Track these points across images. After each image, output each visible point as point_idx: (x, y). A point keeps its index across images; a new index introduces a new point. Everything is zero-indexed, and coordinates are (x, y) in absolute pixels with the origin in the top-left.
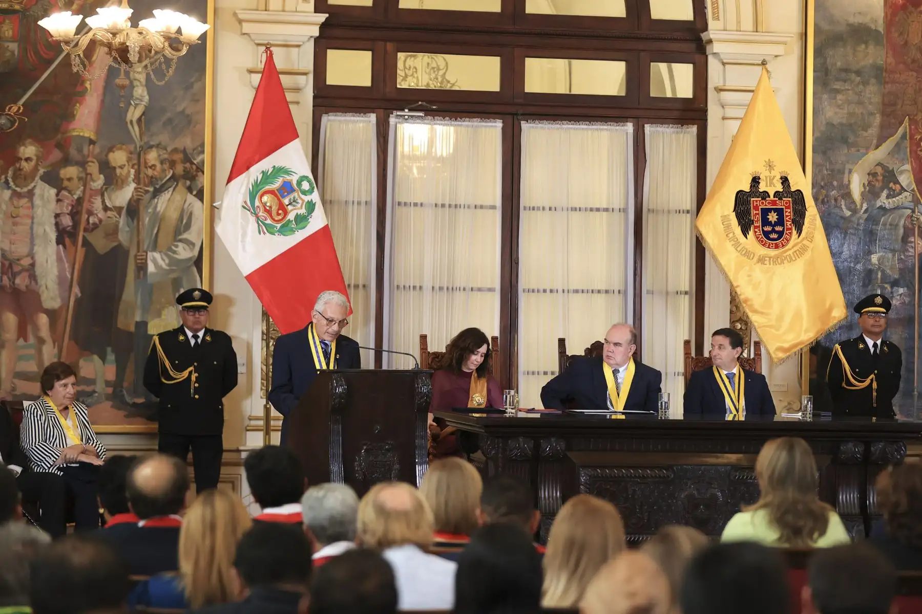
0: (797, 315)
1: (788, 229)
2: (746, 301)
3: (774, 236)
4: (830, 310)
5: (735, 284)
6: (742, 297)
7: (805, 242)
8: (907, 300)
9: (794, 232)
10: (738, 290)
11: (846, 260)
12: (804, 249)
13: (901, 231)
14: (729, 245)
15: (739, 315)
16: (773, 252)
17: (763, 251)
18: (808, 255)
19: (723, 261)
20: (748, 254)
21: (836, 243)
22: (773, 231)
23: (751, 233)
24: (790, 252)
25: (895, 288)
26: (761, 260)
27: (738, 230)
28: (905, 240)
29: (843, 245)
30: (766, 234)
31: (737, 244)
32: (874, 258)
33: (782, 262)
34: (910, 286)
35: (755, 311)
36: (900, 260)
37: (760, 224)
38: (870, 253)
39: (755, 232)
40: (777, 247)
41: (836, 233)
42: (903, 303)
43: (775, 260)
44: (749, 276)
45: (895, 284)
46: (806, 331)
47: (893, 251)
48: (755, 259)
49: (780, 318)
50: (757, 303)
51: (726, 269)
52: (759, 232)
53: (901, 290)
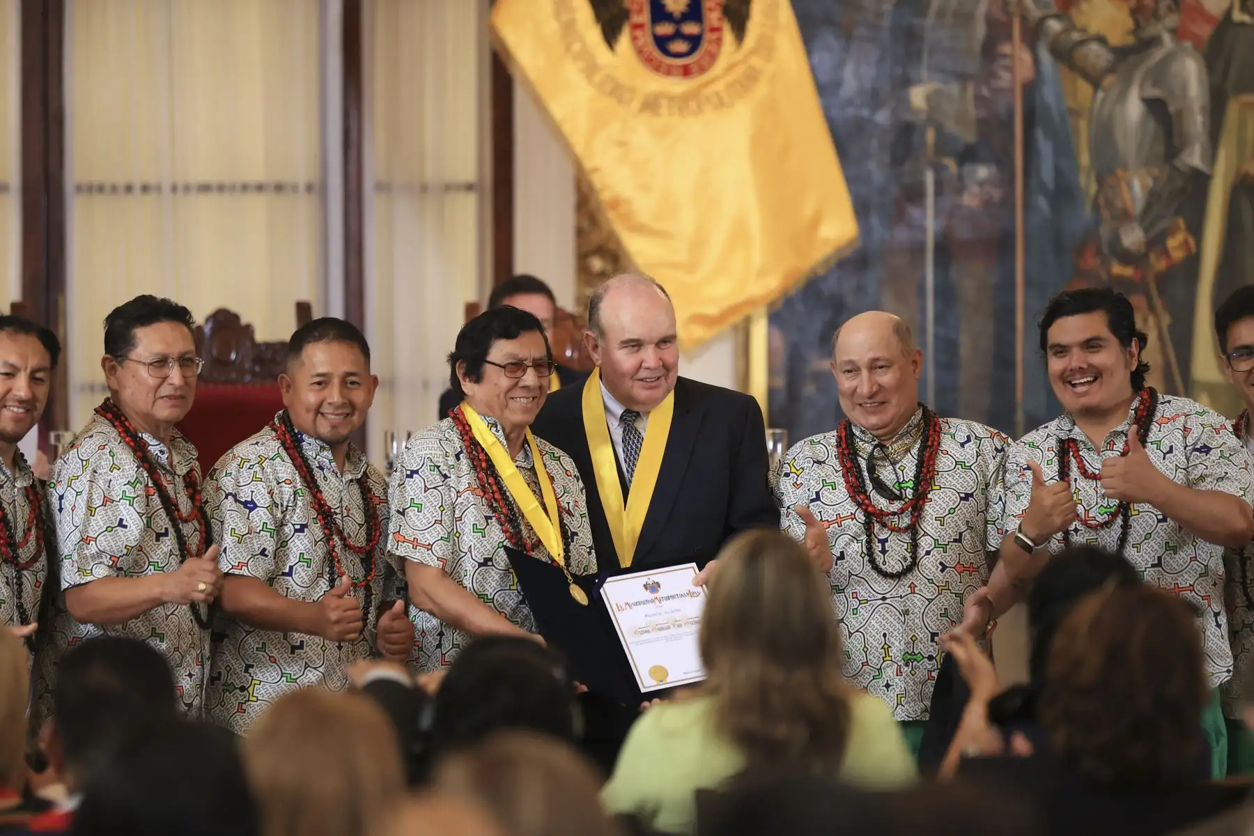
0: (739, 234)
1: (714, 30)
2: (616, 203)
3: (679, 46)
4: (815, 223)
5: (588, 164)
6: (605, 196)
7: (755, 61)
8: (996, 194)
9: (728, 36)
10: (597, 180)
11: (850, 102)
12: (752, 77)
13: (980, 31)
14: (572, 72)
15: (595, 238)
16: (677, 86)
17: (654, 83)
18: (761, 90)
19: (558, 110)
20: (617, 91)
21: (825, 60)
22: (678, 35)
23: (624, 41)
24: (719, 86)
25: (967, 168)
26: (650, 105)
27: (592, 34)
28: (989, 51)
29: (840, 65)
30: (662, 43)
31: (591, 69)
32: (918, 96)
33: (700, 109)
34: (1003, 162)
35: (639, 229)
36: (979, 99)
37: (644, 17)
38: (906, 82)
39: (634, 39)
40: (686, 72)
41: (829, 38)
42: (987, 203)
43: (683, 103)
44: (622, 144)
45: (968, 156)
46: (762, 273)
47: (962, 78)
48: (636, 105)
49: (698, 244)
50: (643, 206)
51: (566, 129)
52: (646, 38)
53: (983, 172)
